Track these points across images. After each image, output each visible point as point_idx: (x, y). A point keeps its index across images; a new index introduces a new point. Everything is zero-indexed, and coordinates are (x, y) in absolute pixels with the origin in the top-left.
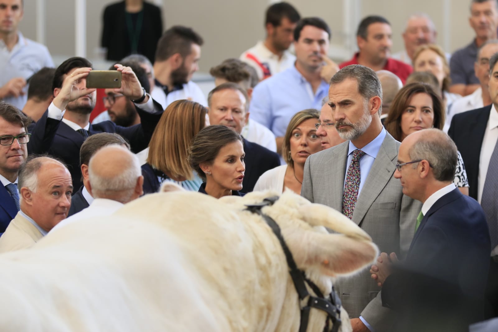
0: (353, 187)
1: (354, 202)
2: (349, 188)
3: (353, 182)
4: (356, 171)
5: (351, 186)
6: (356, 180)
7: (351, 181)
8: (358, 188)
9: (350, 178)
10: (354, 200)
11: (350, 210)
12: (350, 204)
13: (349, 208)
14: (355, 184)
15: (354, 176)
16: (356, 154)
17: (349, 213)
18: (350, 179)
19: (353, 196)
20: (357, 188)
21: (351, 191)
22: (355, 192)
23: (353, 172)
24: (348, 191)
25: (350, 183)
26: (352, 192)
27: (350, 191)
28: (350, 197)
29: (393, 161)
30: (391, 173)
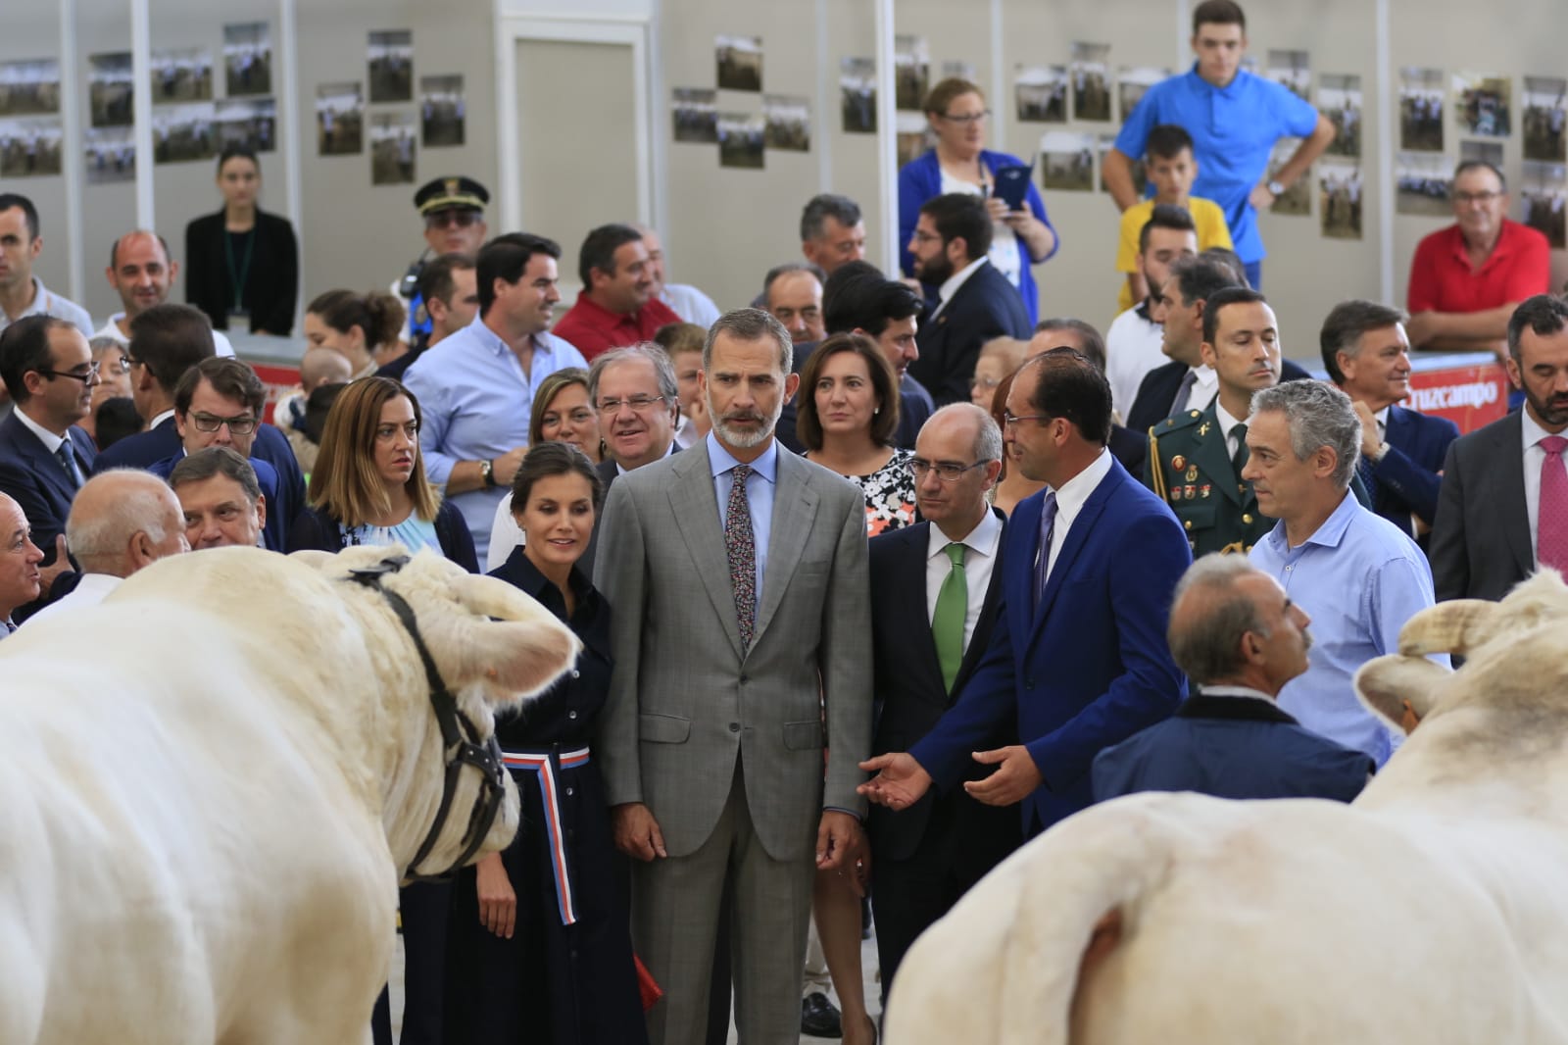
14: (746, 529)
15: (743, 513)
19: (746, 549)
25: (738, 527)
29: (809, 484)
30: (813, 507)
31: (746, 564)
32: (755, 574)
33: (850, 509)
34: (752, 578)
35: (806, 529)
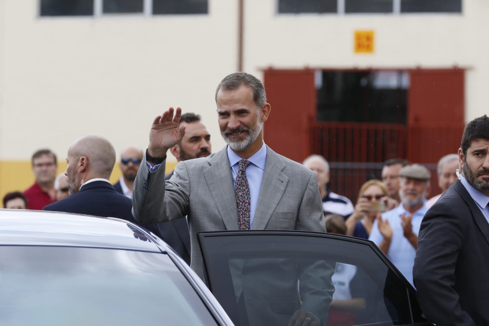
0: (243, 197)
1: (245, 213)
2: (240, 199)
3: (243, 193)
4: (245, 181)
5: (241, 196)
6: (246, 190)
7: (241, 192)
8: (249, 199)
9: (239, 189)
10: (245, 211)
11: (242, 221)
12: (242, 215)
13: (241, 219)
16: (244, 164)
17: (241, 224)
20: (247, 198)
21: (242, 201)
22: (247, 202)
23: (242, 182)
26: (243, 203)
27: (240, 201)
28: (241, 208)
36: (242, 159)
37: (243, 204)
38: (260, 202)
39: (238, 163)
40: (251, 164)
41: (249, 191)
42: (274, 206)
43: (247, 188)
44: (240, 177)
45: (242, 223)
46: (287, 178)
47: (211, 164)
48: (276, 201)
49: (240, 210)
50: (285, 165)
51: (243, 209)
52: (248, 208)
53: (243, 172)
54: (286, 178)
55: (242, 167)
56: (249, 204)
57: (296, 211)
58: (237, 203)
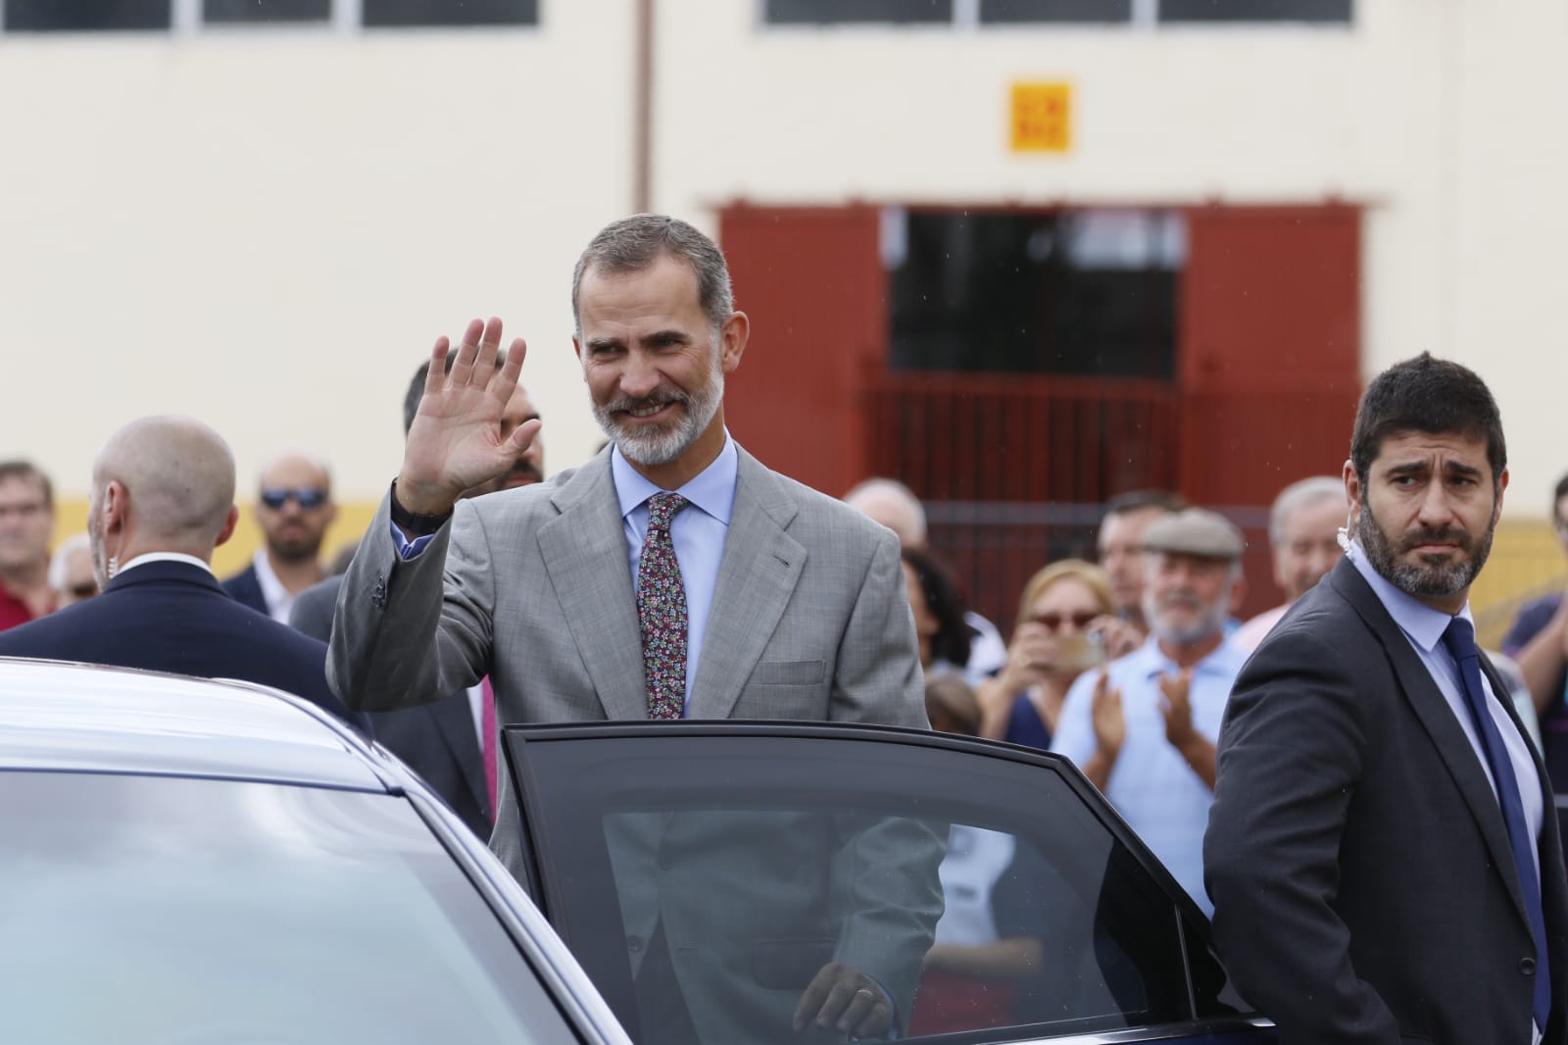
0: (665, 612)
1: (671, 663)
2: (653, 619)
3: (663, 598)
4: (670, 560)
5: (658, 610)
6: (674, 589)
7: (656, 596)
8: (681, 618)
9: (652, 586)
10: (671, 656)
11: (661, 691)
12: (659, 670)
13: (656, 683)
14: (670, 604)
15: (665, 576)
16: (664, 508)
17: (656, 700)
18: (653, 590)
19: (669, 642)
20: (677, 617)
21: (661, 625)
22: (675, 630)
23: (659, 565)
24: (651, 627)
25: (655, 602)
26: (662, 630)
27: (655, 626)
28: (658, 647)
29: (791, 529)
30: (795, 569)
31: (670, 668)
32: (684, 686)
33: (868, 568)
34: (678, 694)
35: (776, 607)
36: (659, 490)
37: (665, 636)
38: (716, 631)
39: (645, 503)
40: (688, 504)
41: (681, 592)
42: (759, 642)
43: (676, 581)
44: (652, 550)
45: (659, 696)
46: (802, 551)
47: (561, 509)
48: (768, 629)
49: (652, 654)
50: (793, 508)
51: (664, 650)
52: (679, 648)
53: (663, 534)
54: (797, 551)
55: (659, 516)
56: (684, 634)
57: (831, 657)
58: (645, 633)
